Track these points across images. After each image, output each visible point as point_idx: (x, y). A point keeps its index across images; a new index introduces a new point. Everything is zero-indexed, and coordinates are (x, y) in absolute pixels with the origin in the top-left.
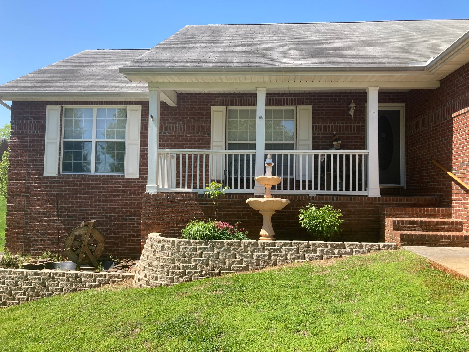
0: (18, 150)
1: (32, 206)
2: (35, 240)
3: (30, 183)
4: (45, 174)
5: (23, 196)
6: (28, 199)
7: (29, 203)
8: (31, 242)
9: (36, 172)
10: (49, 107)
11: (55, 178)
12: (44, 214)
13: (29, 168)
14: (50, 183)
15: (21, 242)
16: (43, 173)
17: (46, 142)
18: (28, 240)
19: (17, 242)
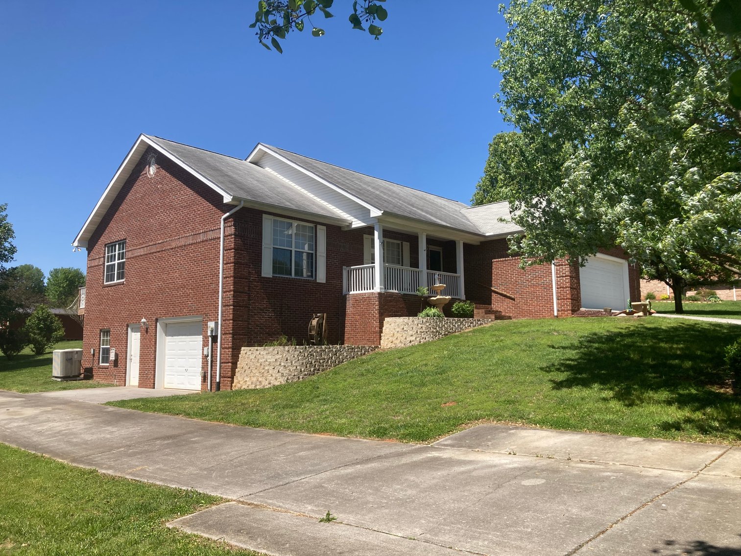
0: (241, 250)
1: (253, 303)
2: (255, 333)
3: (250, 281)
4: (263, 275)
5: (246, 293)
6: (249, 296)
7: (250, 300)
8: (252, 335)
9: (256, 273)
10: (264, 216)
11: (269, 278)
12: (261, 310)
13: (250, 268)
14: (266, 283)
15: (245, 335)
16: (261, 273)
17: (263, 247)
18: (250, 333)
19: (242, 335)
